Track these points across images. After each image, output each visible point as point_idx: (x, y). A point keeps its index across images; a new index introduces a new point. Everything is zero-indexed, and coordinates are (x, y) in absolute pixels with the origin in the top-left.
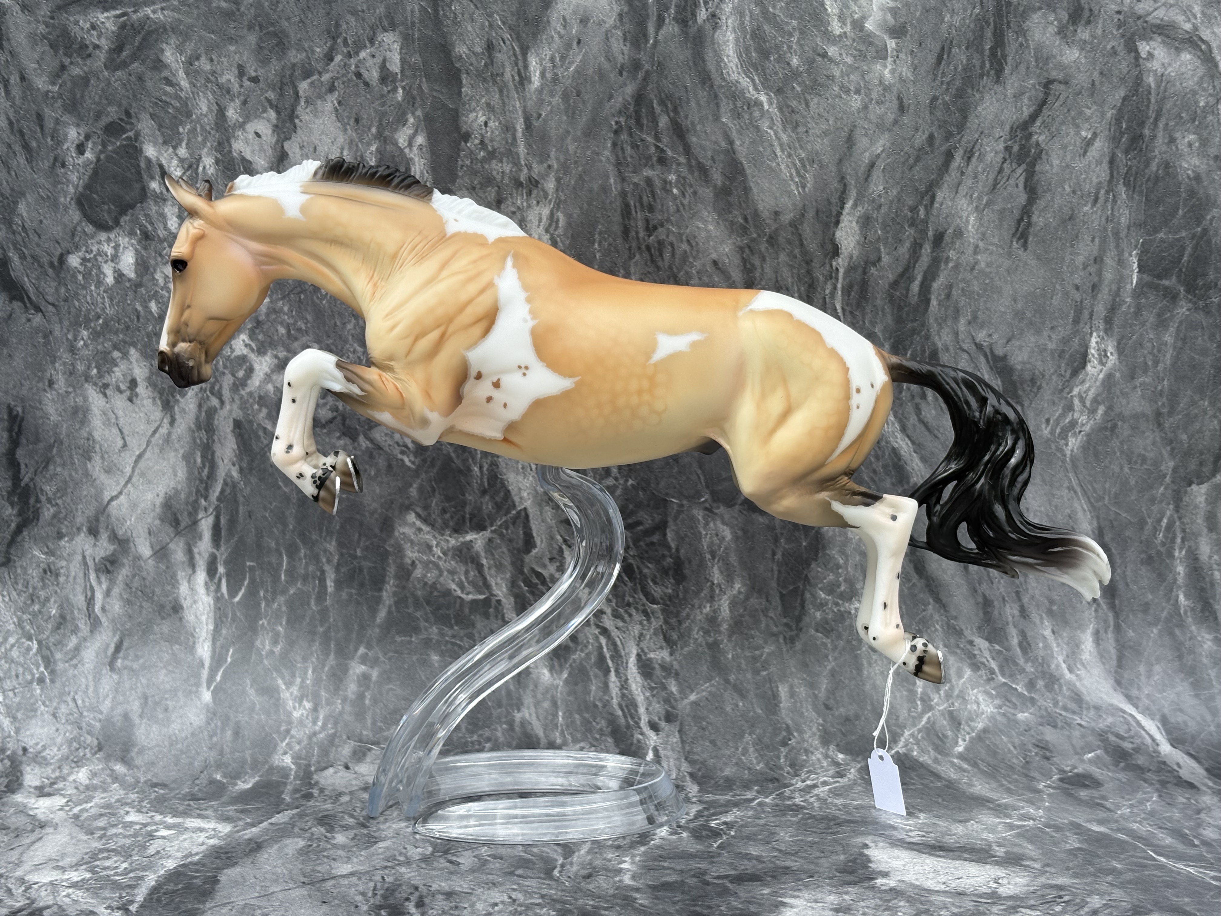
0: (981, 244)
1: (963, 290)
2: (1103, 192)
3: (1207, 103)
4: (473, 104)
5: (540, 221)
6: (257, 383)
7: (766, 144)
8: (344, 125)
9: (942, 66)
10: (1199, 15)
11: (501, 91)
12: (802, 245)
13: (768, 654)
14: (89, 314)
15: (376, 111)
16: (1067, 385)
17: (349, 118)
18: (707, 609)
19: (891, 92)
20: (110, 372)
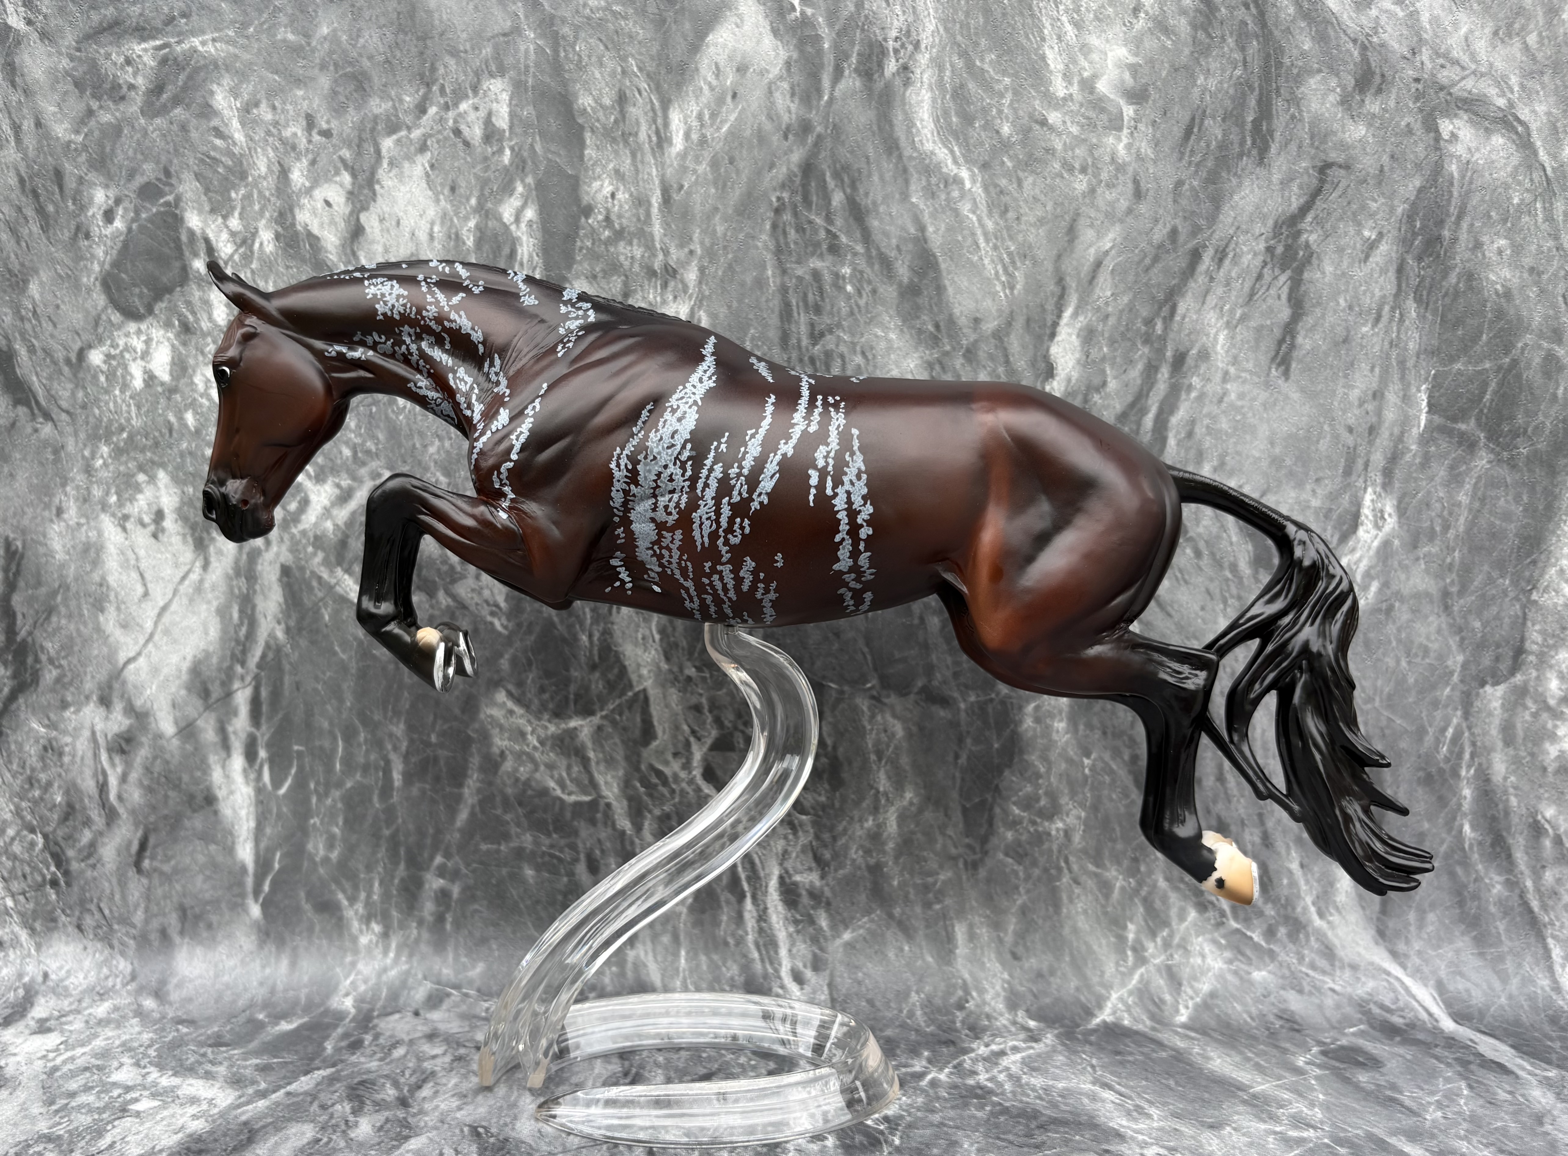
0: (1232, 370)
1: (1208, 427)
2: (1387, 308)
3: (1522, 200)
4: (598, 170)
6: (314, 519)
7: (966, 232)
8: (437, 195)
9: (1191, 142)
10: (1516, 89)
11: (634, 155)
12: (1007, 362)
13: (944, 881)
14: (111, 425)
15: (477, 177)
17: (442, 184)
18: (870, 823)
19: (1125, 173)
20: (132, 499)
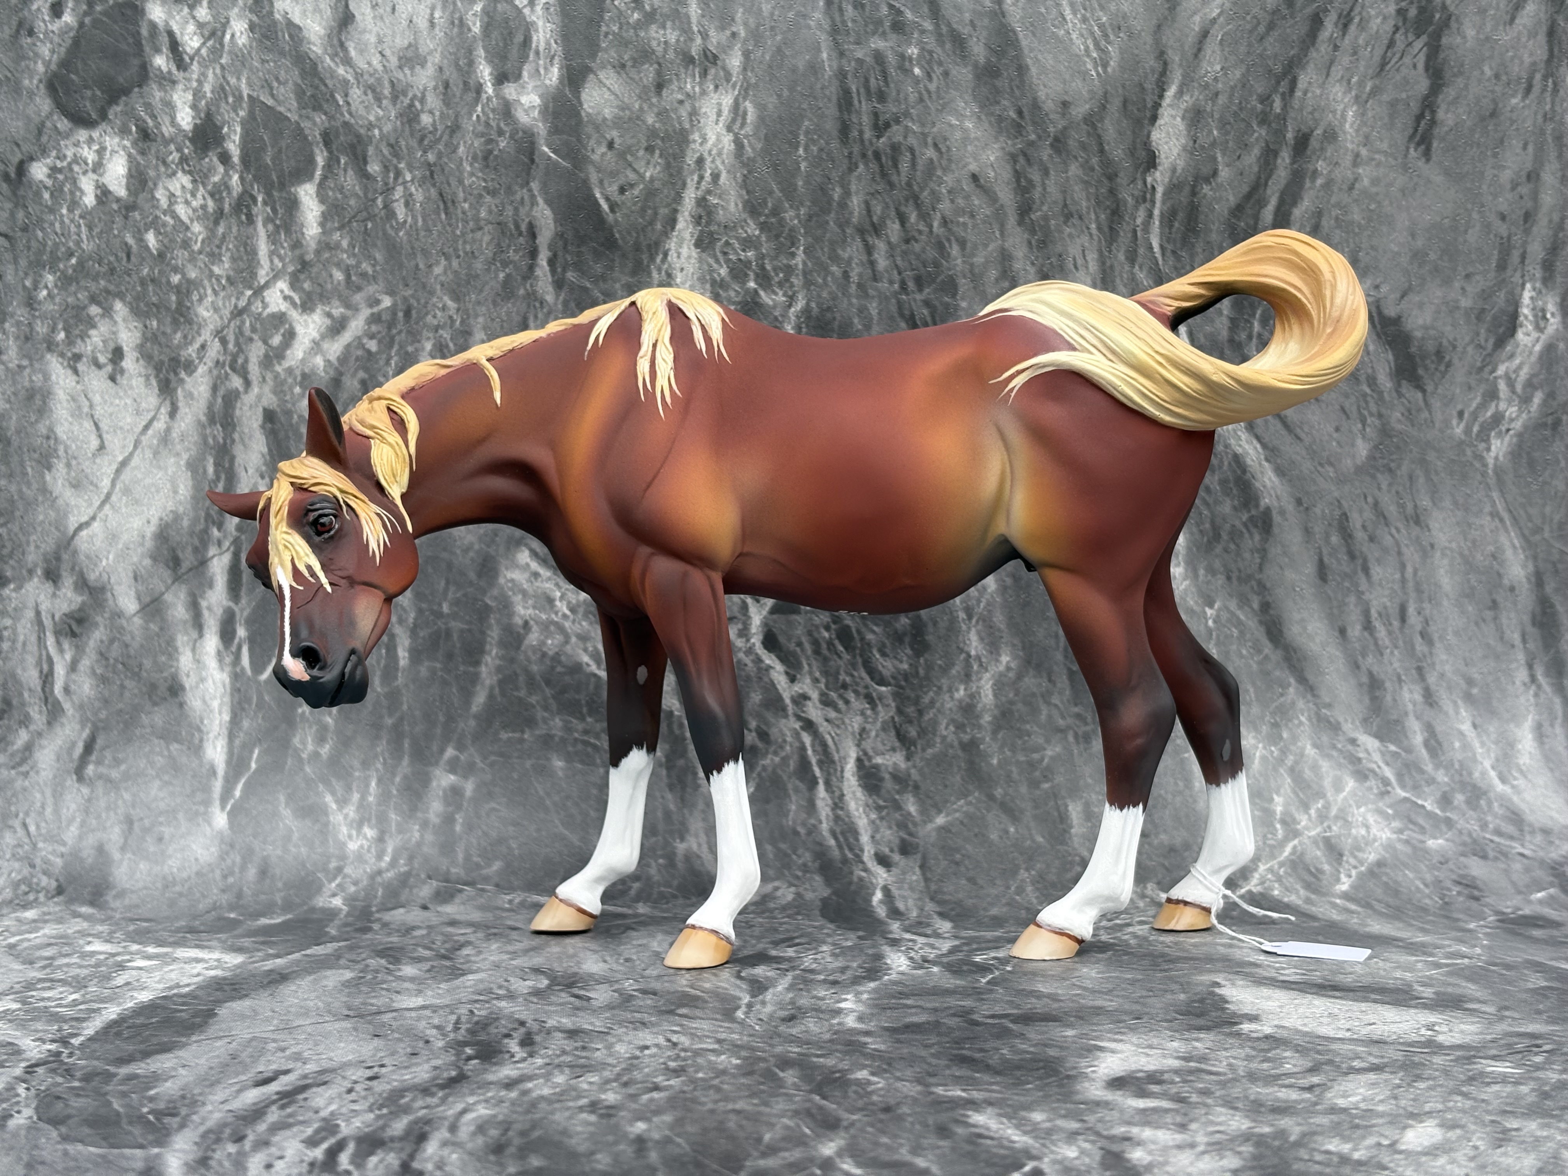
0: (1364, 152)
1: (1337, 219)
2: (1538, 77)
5: (719, 114)
6: (300, 355)
7: (1049, 3)
12: (1102, 151)
13: (1051, 758)
14: (57, 249)
16: (1489, 362)
18: (961, 693)
20: (84, 336)
